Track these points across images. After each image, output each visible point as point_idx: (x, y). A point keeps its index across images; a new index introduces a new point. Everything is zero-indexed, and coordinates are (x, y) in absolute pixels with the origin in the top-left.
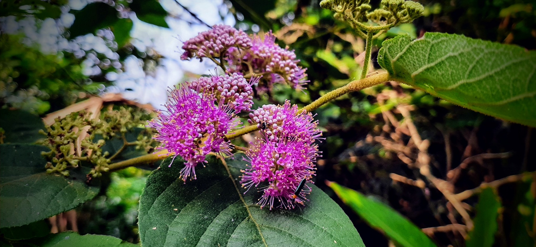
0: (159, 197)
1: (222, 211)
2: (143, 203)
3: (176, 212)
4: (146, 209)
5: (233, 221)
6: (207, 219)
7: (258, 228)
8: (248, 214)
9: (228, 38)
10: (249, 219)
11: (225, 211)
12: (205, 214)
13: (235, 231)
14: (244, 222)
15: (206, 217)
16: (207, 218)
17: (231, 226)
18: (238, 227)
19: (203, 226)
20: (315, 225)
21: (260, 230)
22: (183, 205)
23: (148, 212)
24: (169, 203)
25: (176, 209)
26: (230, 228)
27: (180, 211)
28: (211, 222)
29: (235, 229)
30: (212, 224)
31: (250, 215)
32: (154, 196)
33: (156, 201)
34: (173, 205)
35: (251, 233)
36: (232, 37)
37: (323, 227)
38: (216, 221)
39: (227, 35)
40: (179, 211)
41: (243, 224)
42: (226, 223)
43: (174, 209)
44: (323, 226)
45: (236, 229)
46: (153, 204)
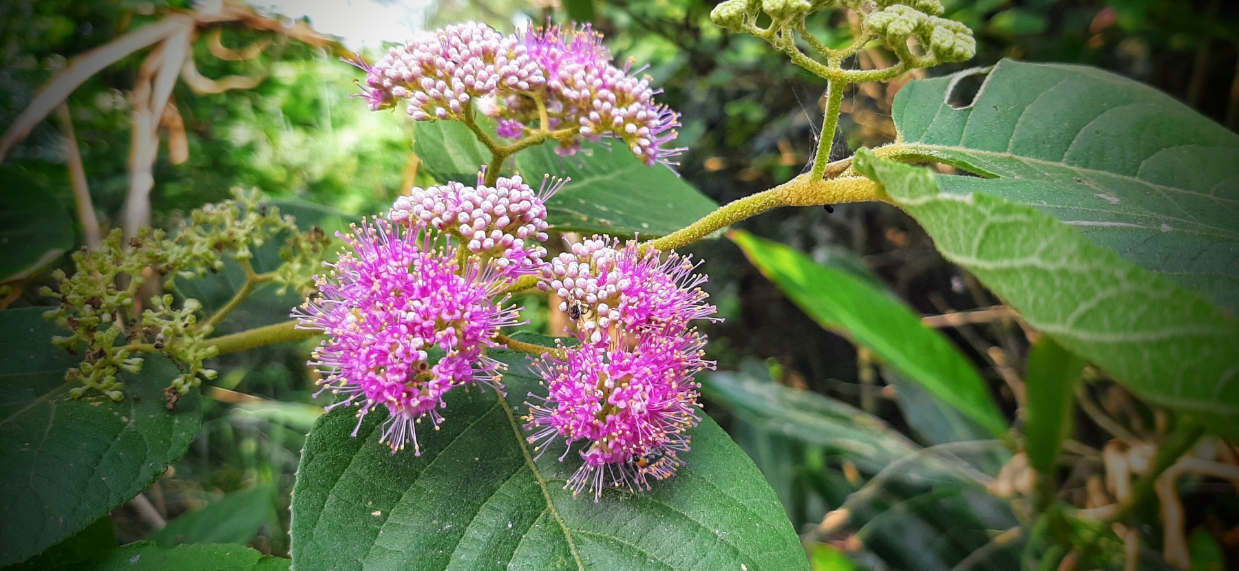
0: (335, 487)
1: (484, 502)
2: (299, 513)
3: (376, 519)
4: (308, 526)
5: (512, 528)
6: (450, 531)
7: (569, 540)
8: (544, 502)
9: (483, 73)
10: (547, 515)
11: (493, 501)
12: (445, 518)
13: (516, 552)
14: (537, 525)
15: (448, 526)
16: (451, 528)
17: (506, 543)
18: (522, 540)
19: (441, 551)
20: (699, 526)
21: (573, 545)
22: (393, 498)
23: (312, 534)
24: (360, 499)
25: (378, 513)
26: (505, 546)
27: (388, 515)
28: (461, 537)
29: (515, 548)
30: (462, 541)
31: (550, 505)
32: (324, 486)
33: (331, 498)
34: (370, 503)
35: (553, 555)
36: (490, 67)
37: (717, 532)
38: (471, 532)
39: (479, 62)
40: (385, 516)
41: (535, 531)
42: (495, 536)
43: (373, 514)
44: (716, 526)
45: (519, 546)
46: (323, 507)
